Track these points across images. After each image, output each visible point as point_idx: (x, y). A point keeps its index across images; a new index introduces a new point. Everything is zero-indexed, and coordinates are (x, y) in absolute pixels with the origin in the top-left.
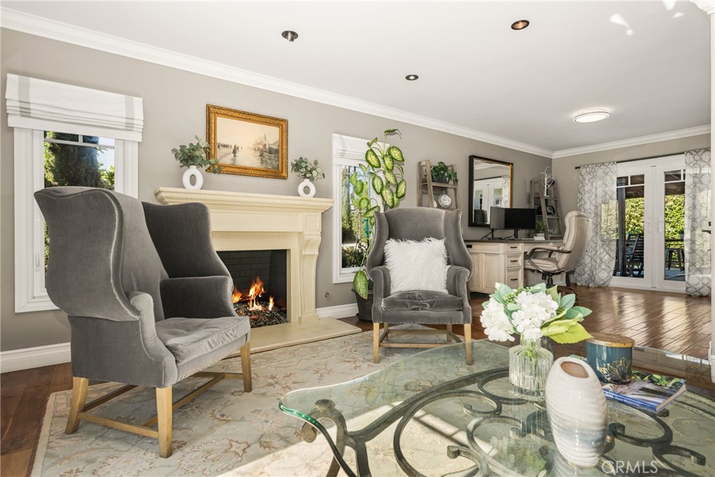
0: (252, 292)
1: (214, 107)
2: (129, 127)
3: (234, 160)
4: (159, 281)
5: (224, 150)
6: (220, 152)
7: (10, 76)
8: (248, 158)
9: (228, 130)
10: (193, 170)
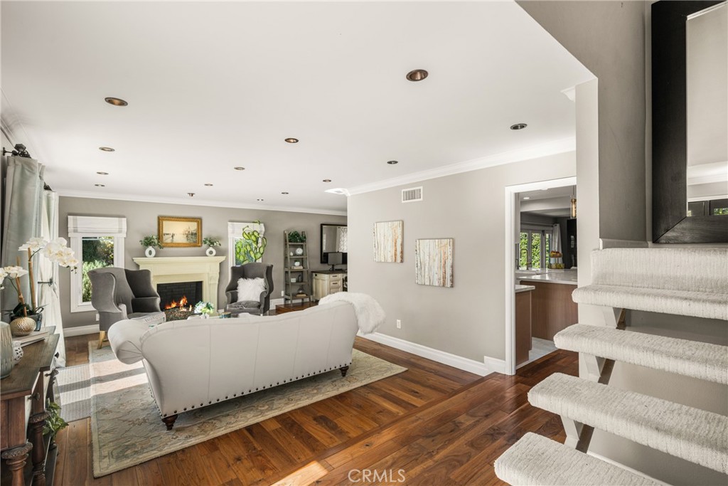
0: (181, 302)
1: (162, 217)
2: (120, 232)
3: (172, 240)
4: (131, 299)
5: (167, 236)
6: (165, 237)
7: (69, 217)
8: (180, 238)
9: (169, 227)
10: (150, 248)
